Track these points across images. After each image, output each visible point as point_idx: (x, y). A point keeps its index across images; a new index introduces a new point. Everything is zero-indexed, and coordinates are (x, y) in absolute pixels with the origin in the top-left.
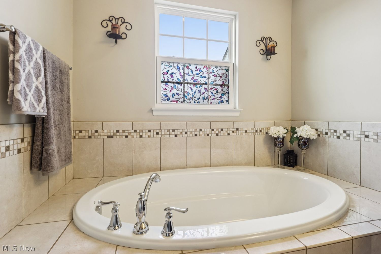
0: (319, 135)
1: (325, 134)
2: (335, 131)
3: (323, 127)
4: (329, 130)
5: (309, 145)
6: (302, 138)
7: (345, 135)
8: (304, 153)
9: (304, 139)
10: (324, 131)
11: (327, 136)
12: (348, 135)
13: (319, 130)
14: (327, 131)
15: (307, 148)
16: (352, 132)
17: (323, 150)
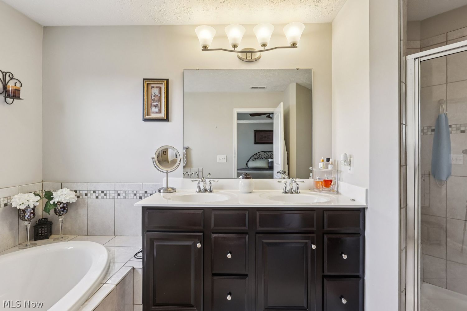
0: (78, 197)
1: (84, 195)
2: (94, 192)
3: (82, 189)
4: (89, 191)
5: (67, 209)
6: (60, 204)
7: (103, 195)
8: (62, 218)
9: (62, 204)
10: (84, 192)
11: (86, 197)
12: (105, 195)
13: (78, 192)
14: (86, 192)
15: (65, 213)
16: (108, 192)
17: (82, 212)
